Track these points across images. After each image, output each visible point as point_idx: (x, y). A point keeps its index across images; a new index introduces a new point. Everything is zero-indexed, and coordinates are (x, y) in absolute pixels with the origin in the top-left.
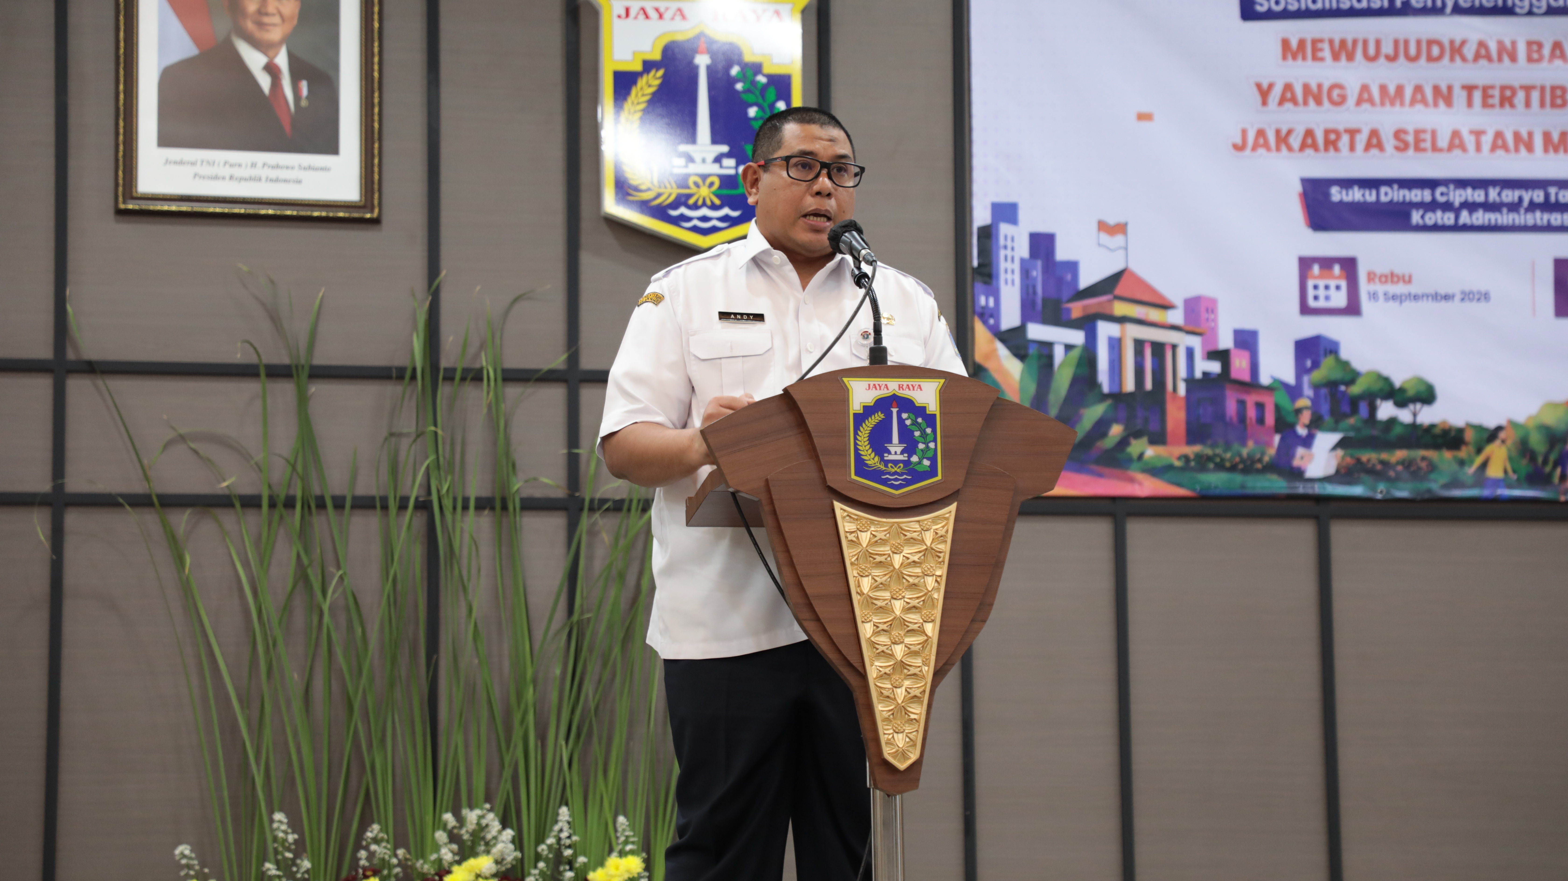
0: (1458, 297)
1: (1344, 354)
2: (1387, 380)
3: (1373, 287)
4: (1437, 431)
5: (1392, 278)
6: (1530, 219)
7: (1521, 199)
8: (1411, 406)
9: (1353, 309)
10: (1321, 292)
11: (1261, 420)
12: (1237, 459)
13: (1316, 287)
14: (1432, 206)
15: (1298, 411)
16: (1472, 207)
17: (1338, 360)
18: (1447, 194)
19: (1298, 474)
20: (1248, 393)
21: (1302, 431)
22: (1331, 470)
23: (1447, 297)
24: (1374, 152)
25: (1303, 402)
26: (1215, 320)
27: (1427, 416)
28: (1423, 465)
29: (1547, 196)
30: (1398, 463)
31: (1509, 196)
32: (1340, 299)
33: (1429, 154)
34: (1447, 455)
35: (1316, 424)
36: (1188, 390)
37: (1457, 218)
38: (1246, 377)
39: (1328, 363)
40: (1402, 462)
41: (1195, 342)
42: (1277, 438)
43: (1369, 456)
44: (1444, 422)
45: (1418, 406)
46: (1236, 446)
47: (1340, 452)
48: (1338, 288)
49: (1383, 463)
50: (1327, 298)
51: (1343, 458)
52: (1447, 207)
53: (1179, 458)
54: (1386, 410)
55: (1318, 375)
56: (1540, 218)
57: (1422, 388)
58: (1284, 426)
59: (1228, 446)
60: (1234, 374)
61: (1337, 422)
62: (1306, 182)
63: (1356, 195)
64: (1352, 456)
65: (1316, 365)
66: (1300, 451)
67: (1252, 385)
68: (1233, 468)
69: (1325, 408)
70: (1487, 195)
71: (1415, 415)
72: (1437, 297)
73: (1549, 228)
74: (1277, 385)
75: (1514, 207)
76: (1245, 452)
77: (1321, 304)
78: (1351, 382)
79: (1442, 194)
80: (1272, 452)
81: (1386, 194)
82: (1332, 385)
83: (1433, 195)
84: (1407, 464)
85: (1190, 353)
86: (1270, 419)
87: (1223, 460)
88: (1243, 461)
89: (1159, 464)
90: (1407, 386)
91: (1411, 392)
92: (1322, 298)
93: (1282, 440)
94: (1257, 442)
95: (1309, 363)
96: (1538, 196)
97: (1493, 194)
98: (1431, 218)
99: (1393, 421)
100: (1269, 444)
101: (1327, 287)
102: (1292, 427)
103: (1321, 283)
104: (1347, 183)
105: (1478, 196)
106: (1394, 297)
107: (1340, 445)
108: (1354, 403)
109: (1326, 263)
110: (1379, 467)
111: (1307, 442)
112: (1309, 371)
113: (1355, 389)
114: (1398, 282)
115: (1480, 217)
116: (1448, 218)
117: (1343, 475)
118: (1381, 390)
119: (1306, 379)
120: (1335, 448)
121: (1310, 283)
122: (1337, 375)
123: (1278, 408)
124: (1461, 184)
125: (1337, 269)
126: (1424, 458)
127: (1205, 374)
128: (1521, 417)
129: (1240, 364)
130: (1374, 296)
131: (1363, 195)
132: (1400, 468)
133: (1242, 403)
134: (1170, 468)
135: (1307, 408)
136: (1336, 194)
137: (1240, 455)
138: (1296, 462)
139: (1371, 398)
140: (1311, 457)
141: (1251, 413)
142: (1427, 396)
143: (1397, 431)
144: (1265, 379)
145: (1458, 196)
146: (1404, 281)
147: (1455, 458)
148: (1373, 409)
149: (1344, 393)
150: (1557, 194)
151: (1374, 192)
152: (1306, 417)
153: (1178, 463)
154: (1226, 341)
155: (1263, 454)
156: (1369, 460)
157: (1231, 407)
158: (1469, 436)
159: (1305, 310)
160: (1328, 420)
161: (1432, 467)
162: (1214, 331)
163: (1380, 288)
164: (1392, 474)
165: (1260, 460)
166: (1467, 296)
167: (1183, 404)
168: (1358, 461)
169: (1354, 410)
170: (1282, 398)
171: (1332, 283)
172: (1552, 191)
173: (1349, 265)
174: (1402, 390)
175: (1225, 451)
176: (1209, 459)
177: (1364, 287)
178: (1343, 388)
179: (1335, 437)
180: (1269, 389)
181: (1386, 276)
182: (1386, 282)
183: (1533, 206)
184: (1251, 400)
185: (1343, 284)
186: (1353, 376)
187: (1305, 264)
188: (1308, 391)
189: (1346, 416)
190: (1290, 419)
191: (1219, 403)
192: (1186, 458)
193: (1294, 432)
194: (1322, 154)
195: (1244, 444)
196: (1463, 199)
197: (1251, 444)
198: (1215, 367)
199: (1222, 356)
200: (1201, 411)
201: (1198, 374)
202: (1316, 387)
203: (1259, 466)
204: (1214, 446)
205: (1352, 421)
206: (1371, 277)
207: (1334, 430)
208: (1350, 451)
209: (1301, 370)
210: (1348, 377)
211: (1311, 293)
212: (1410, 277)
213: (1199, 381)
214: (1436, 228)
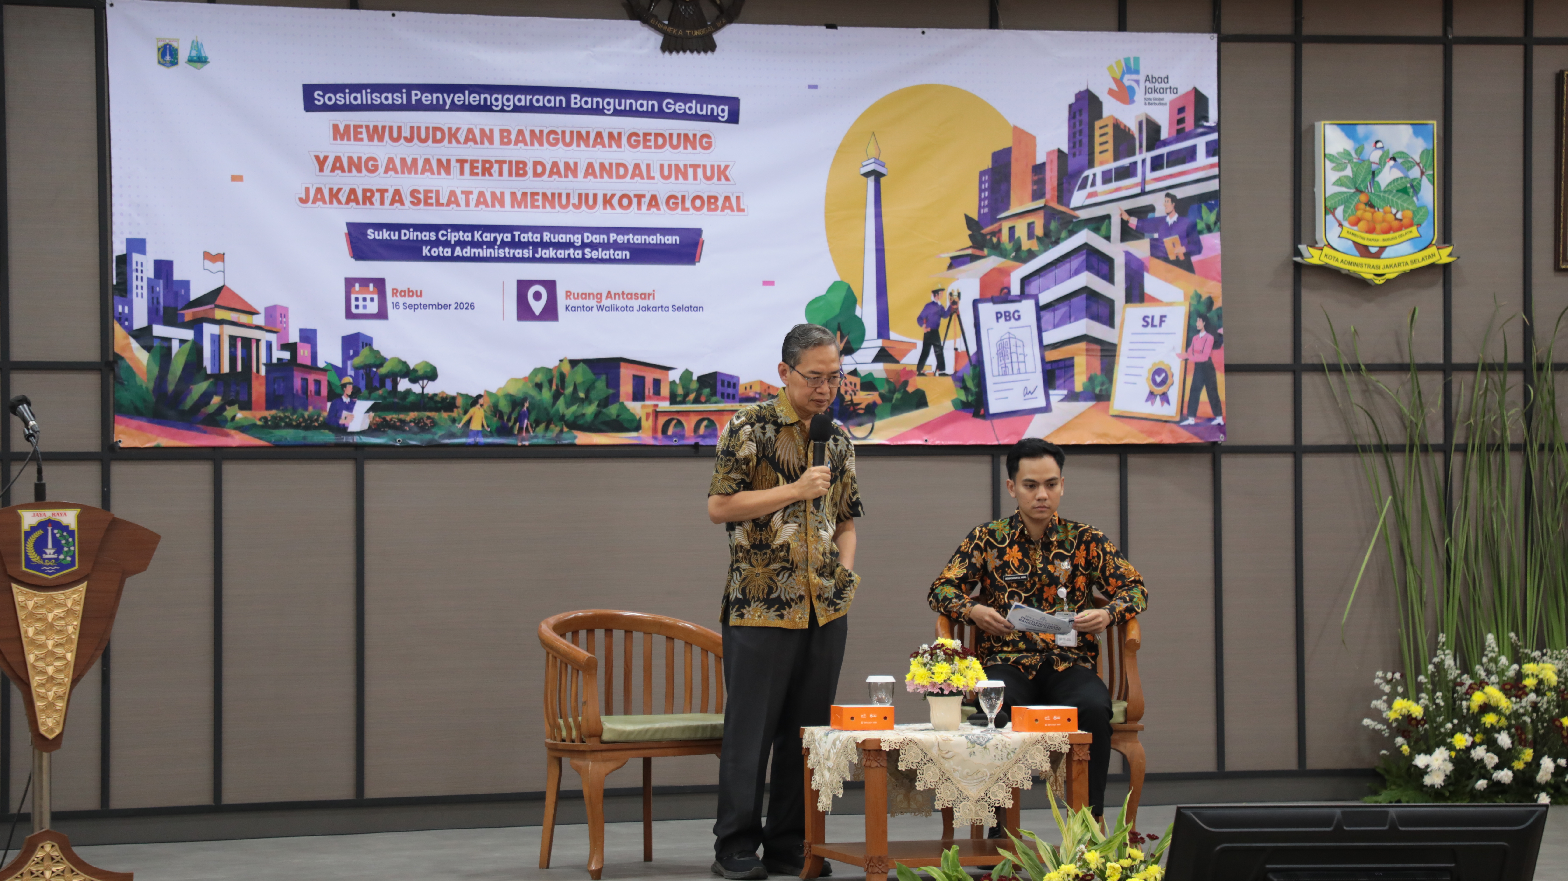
0: (453, 306)
1: (376, 347)
2: (405, 363)
3: (395, 300)
4: (438, 399)
5: (409, 293)
6: (501, 253)
7: (495, 238)
8: (421, 382)
9: (382, 314)
10: (361, 303)
11: (318, 392)
12: (301, 420)
13: (357, 299)
14: (437, 243)
15: (344, 386)
16: (463, 244)
17: (372, 349)
18: (447, 235)
19: (343, 430)
20: (309, 373)
21: (346, 400)
22: (366, 427)
23: (446, 307)
24: (397, 205)
25: (347, 379)
26: (287, 323)
27: (432, 388)
28: (428, 422)
29: (513, 237)
30: (411, 421)
31: (488, 237)
32: (373, 308)
33: (434, 207)
34: (445, 415)
35: (356, 394)
36: (267, 372)
37: (453, 252)
38: (308, 362)
39: (365, 351)
40: (414, 421)
41: (273, 338)
42: (329, 404)
43: (392, 416)
44: (443, 392)
45: (425, 381)
46: (300, 411)
47: (372, 414)
48: (372, 300)
49: (401, 420)
50: (365, 307)
51: (374, 419)
52: (446, 244)
53: (260, 420)
54: (404, 385)
55: (357, 361)
56: (508, 252)
57: (429, 369)
58: (334, 395)
59: (294, 411)
60: (299, 361)
61: (370, 393)
62: (349, 225)
63: (385, 235)
64: (380, 417)
65: (356, 354)
66: (345, 413)
67: (313, 367)
68: (298, 426)
69: (362, 384)
70: (473, 236)
71: (423, 388)
72: (439, 306)
73: (514, 259)
74: (330, 368)
75: (491, 245)
76: (306, 414)
77: (361, 311)
78: (381, 365)
79: (443, 235)
80: (325, 414)
81: (405, 235)
82: (367, 367)
83: (437, 236)
84: (418, 422)
85: (269, 345)
86: (324, 391)
87: (290, 420)
88: (305, 420)
89: (246, 423)
90: (417, 368)
91: (420, 373)
92: (361, 307)
93: (332, 405)
94: (314, 408)
95: (351, 352)
96: (507, 237)
97: (477, 236)
98: (435, 252)
99: (408, 392)
100: (324, 409)
101: (364, 299)
102: (340, 396)
103: (361, 297)
104: (378, 227)
105: (467, 237)
106: (410, 306)
107: (372, 409)
108: (382, 379)
109: (364, 282)
110: (398, 424)
111: (350, 407)
112: (352, 358)
113: (383, 371)
114: (412, 296)
115: (468, 252)
116: (448, 252)
117: (373, 430)
118: (400, 371)
119: (349, 363)
120: (368, 412)
121: (353, 297)
122: (371, 361)
123: (329, 383)
124: (456, 228)
125: (371, 286)
126: (429, 418)
127: (279, 359)
128: (493, 389)
129: (304, 353)
130: (396, 306)
131: (390, 235)
132: (412, 424)
133: (305, 381)
134: (254, 426)
135: (350, 383)
136: (371, 234)
137: (303, 417)
138: (342, 421)
139: (394, 377)
140: (352, 417)
141: (312, 387)
142: (432, 375)
143: (411, 398)
144: (321, 364)
145: (453, 237)
146: (417, 296)
147: (449, 416)
148: (395, 384)
149: (376, 372)
150: (519, 236)
151: (397, 233)
152: (349, 390)
153: (259, 423)
154: (294, 337)
155: (319, 416)
156: (391, 420)
157: (297, 383)
158: (459, 402)
159: (349, 315)
160: (365, 392)
161: (434, 423)
162: (286, 329)
163: (401, 300)
164: (407, 428)
165: (317, 420)
166: (459, 306)
167: (264, 381)
168: (384, 419)
169: (383, 385)
170: (333, 377)
171: (368, 297)
172: (517, 233)
173: (380, 284)
174: (415, 370)
175: (293, 414)
176: (281, 419)
177: (390, 299)
178: (375, 369)
179: (369, 403)
180: (324, 370)
181: (405, 292)
182: (405, 296)
183: (504, 244)
184: (311, 378)
185: (376, 297)
186: (381, 362)
187: (350, 283)
188: (351, 372)
189: (377, 389)
190: (338, 391)
191: (289, 379)
192: (265, 418)
193: (342, 399)
194: (361, 206)
195: (306, 409)
196: (457, 239)
197: (311, 408)
198: (286, 355)
199: (291, 348)
200: (276, 386)
201: (274, 361)
202: (356, 369)
203: (316, 424)
204: (284, 411)
205: (380, 392)
206: (395, 292)
207: (368, 399)
208: (378, 413)
209: (346, 358)
210: (378, 363)
211: (353, 303)
212: (421, 292)
213: (275, 364)
214: (439, 259)
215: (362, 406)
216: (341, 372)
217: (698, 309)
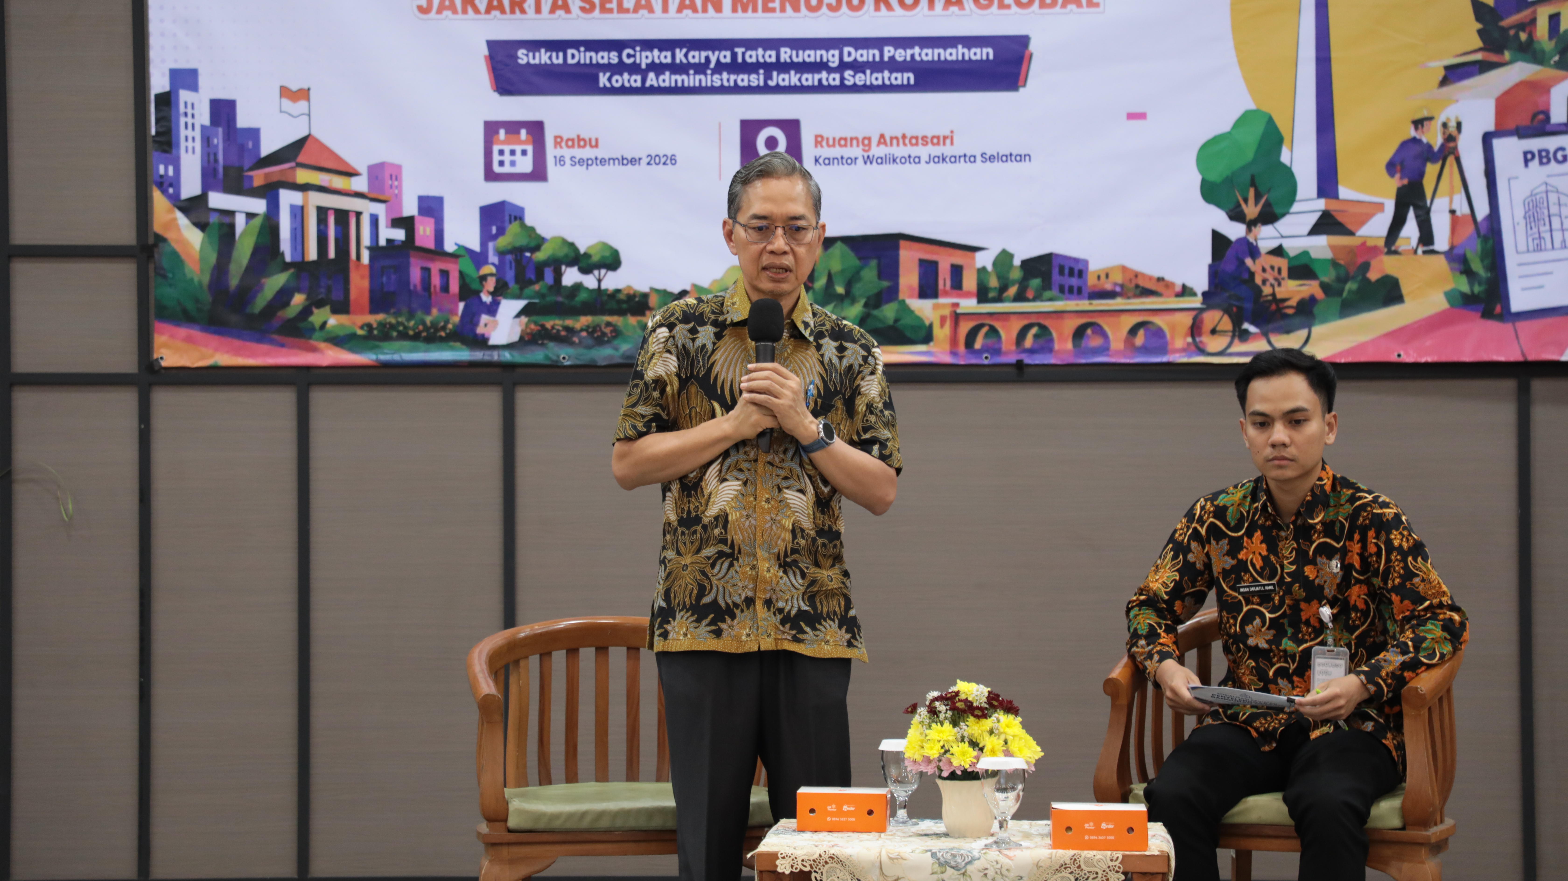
0: (645, 160)
1: (529, 221)
2: (572, 245)
3: (559, 152)
4: (621, 296)
5: (580, 142)
6: (716, 81)
7: (708, 59)
8: (596, 272)
9: (538, 174)
10: (507, 158)
11: (445, 288)
12: (421, 327)
13: (501, 152)
14: (619, 68)
15: (483, 278)
16: (658, 68)
17: (523, 225)
18: (634, 56)
19: (481, 342)
20: (432, 260)
21: (486, 298)
22: (515, 338)
23: (634, 161)
24: (560, 13)
25: (488, 269)
26: (400, 187)
27: (612, 281)
28: (608, 330)
29: (734, 56)
30: (582, 330)
31: (696, 57)
32: (525, 165)
33: (615, 15)
34: (632, 320)
35: (501, 291)
36: (372, 258)
37: (644, 81)
38: (431, 245)
39: (513, 228)
40: (586, 329)
41: (380, 209)
42: (461, 305)
43: (553, 323)
44: (629, 287)
45: (603, 271)
46: (419, 314)
47: (524, 319)
48: (524, 153)
49: (567, 329)
50: (513, 163)
51: (527, 325)
52: (634, 69)
53: (362, 328)
54: (571, 276)
55: (503, 242)
56: (727, 79)
57: (607, 254)
58: (468, 292)
59: (411, 315)
60: (419, 242)
61: (522, 289)
62: (491, 44)
63: (543, 57)
64: (536, 323)
65: (501, 231)
66: (484, 318)
67: (438, 252)
68: (416, 337)
69: (510, 275)
70: (673, 56)
71: (599, 281)
72: (624, 161)
73: (736, 89)
74: (463, 252)
75: (701, 68)
76: (428, 319)
77: (507, 169)
78: (537, 248)
79: (629, 56)
80: (456, 319)
81: (573, 56)
82: (517, 251)
83: (620, 57)
84: (592, 330)
85: (374, 220)
86: (454, 287)
87: (406, 328)
88: (426, 329)
89: (341, 333)
90: (591, 252)
91: (595, 258)
92: (507, 163)
93: (466, 307)
94: (440, 310)
95: (494, 230)
96: (725, 57)
97: (680, 55)
98: (618, 81)
99: (578, 287)
100: (454, 312)
101: (513, 153)
102: (477, 293)
103: (507, 149)
104: (534, 45)
105: (665, 57)
106: (581, 162)
107: (523, 312)
108: (539, 269)
109: (513, 127)
110: (563, 333)
111: (492, 309)
112: (495, 238)
113: (540, 256)
114: (584, 146)
115: (667, 79)
116: (635, 81)
117: (526, 341)
118: (566, 256)
119: (491, 245)
120: (518, 316)
121: (496, 149)
122: (522, 241)
123: (462, 275)
124: (648, 45)
125: (523, 133)
126: (608, 324)
127: (389, 241)
128: (705, 283)
129: (424, 231)
130: (560, 161)
131: (550, 58)
132: (584, 334)
133: (426, 271)
134: (353, 336)
135: (492, 275)
136: (523, 57)
137: (423, 323)
138: (480, 330)
139: (556, 265)
140: (496, 324)
141: (436, 281)
142: (613, 262)
143: (582, 296)
144: (449, 247)
145: (644, 58)
146: (591, 146)
147: (639, 322)
148: (558, 275)
149: (530, 259)
150: (744, 54)
151: (561, 54)
152: (491, 284)
153: (360, 332)
154: (410, 208)
155: (447, 322)
156: (553, 328)
157: (415, 275)
158: (653, 301)
159: (490, 176)
160: (514, 287)
161: (617, 333)
162: (399, 197)
163: (567, 153)
164: (576, 339)
165: (444, 328)
166: (654, 160)
167: (367, 272)
168: (543, 326)
169: (540, 277)
170: (466, 265)
171: (518, 149)
172: (739, 51)
173: (536, 129)
174: (587, 255)
175: (409, 320)
176: (392, 327)
177: (551, 152)
178: (528, 254)
179: (520, 304)
180: (454, 256)
181: (573, 140)
182: (573, 146)
183: (720, 67)
184: (436, 267)
185: (530, 149)
186: (538, 243)
187: (491, 129)
188: (493, 258)
189: (531, 283)
190: (475, 286)
191: (403, 270)
192: (369, 326)
193: (480, 298)
194: (508, 16)
195: (428, 312)
196: (649, 61)
197: (435, 311)
198: (399, 235)
199: (407, 223)
200: (384, 279)
201: (382, 242)
202: (501, 254)
203: (443, 334)
204: (397, 314)
205: (537, 287)
206: (558, 141)
207: (519, 297)
208: (534, 318)
209: (486, 237)
210: (533, 244)
211: (496, 158)
212: (597, 140)
213: (383, 248)
214: (624, 91)
215: (510, 307)
216: (479, 259)
217: (1022, 158)
